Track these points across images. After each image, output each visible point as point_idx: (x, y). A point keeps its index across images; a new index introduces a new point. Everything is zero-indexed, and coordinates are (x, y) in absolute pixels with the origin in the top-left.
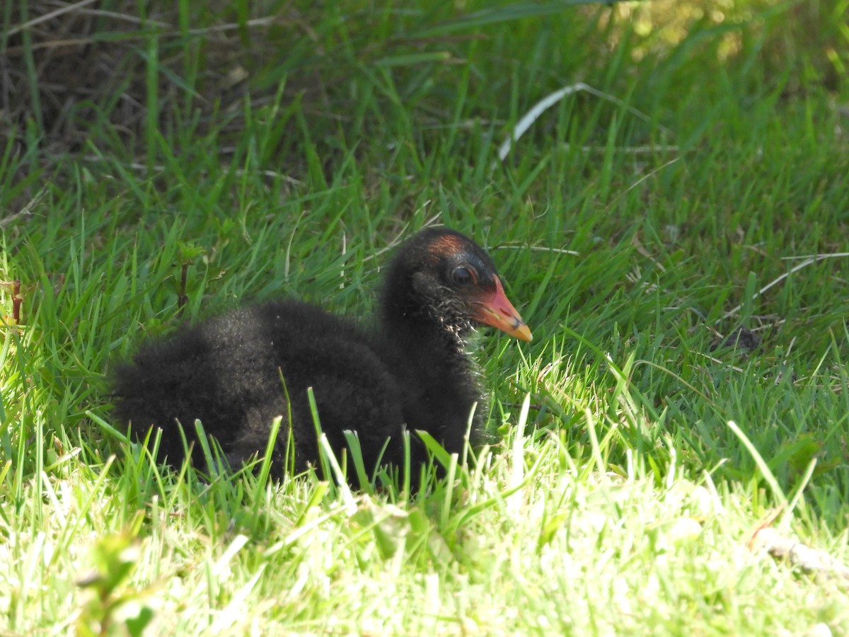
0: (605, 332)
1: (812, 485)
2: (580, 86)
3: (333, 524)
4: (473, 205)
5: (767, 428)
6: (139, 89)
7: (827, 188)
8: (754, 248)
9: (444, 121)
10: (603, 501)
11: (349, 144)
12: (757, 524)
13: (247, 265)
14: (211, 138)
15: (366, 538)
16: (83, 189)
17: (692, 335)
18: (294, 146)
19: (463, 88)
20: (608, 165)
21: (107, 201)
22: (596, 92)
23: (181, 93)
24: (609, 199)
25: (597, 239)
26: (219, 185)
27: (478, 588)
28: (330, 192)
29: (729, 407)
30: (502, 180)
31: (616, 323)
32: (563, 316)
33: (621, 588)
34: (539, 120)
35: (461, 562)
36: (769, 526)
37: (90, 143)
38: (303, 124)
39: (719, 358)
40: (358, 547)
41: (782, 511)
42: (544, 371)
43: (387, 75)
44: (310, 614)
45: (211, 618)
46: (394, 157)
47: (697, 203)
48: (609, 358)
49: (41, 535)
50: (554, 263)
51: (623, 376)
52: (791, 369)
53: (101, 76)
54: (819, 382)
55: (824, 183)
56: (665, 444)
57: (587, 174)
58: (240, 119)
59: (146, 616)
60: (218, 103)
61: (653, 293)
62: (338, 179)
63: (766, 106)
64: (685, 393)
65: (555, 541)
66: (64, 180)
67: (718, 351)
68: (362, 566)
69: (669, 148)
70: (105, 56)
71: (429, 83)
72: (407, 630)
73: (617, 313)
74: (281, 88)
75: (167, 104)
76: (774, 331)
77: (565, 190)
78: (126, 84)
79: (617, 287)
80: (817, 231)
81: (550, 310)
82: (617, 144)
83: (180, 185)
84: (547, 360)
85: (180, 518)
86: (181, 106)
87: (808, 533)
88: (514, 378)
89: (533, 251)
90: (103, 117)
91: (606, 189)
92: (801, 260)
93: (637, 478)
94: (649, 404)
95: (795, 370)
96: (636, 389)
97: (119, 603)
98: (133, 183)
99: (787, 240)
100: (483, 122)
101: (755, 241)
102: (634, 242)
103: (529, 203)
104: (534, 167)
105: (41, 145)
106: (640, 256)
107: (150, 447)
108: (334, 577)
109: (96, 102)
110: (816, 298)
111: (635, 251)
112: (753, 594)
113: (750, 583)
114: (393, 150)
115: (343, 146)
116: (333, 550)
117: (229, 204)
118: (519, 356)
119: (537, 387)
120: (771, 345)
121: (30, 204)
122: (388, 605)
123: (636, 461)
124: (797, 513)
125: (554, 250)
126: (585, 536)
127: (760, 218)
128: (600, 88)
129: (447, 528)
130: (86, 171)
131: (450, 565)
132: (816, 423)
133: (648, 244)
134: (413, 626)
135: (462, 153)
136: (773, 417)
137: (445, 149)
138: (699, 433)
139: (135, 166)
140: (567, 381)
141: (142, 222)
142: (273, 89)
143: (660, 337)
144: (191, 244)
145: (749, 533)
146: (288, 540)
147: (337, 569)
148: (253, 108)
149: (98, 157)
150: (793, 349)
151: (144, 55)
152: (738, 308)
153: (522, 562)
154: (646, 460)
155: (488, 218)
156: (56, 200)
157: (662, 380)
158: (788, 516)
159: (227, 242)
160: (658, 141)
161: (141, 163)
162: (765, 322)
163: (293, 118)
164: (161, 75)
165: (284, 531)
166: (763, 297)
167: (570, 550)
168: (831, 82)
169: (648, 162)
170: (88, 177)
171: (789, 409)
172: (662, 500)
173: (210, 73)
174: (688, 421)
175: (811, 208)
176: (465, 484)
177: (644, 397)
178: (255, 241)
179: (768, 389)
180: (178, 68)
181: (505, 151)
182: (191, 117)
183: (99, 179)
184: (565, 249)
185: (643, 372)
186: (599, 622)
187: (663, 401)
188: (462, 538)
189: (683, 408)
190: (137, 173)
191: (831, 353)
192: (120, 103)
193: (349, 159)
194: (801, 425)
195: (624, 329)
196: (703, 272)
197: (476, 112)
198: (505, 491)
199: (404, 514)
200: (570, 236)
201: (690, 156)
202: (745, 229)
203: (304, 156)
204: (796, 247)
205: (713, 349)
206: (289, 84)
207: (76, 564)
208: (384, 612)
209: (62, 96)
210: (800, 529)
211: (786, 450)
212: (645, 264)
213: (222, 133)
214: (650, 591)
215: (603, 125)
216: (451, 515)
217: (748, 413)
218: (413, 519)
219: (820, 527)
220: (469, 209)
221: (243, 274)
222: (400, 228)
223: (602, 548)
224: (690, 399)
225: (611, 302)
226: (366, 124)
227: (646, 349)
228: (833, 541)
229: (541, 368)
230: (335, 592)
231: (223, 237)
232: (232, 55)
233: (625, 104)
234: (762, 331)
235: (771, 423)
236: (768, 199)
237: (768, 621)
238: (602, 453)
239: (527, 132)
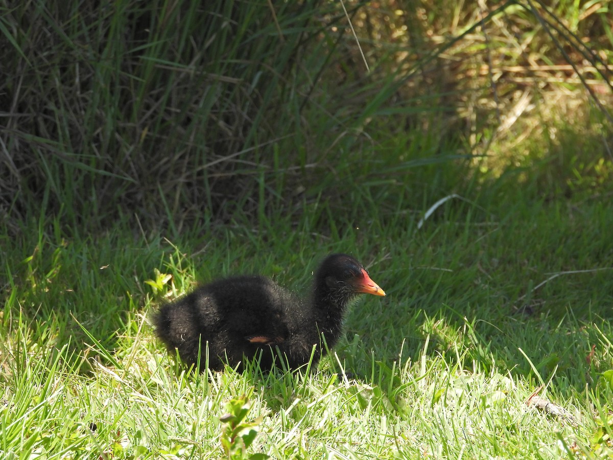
0: (464, 306)
1: (556, 376)
2: (454, 196)
3: (339, 393)
4: (405, 249)
5: (536, 351)
6: (256, 195)
7: (565, 242)
8: (532, 269)
9: (393, 211)
10: (461, 383)
11: (350, 220)
12: (531, 394)
13: (303, 275)
14: (288, 217)
15: (354, 399)
16: (229, 240)
17: (503, 308)
18: (326, 221)
19: (401, 196)
20: (467, 231)
21: (240, 246)
22: (462, 198)
23: (275, 197)
24: (467, 246)
25: (461, 265)
26: (291, 239)
27: (405, 422)
28: (340, 243)
29: (520, 341)
30: (419, 237)
31: (469, 303)
32: (445, 299)
33: (469, 424)
34: (436, 211)
35: (397, 410)
36: (536, 395)
37: (233, 220)
38: (329, 212)
39: (516, 318)
40: (350, 403)
41: (543, 388)
42: (436, 324)
43: (368, 190)
44: (328, 434)
45: (283, 434)
46: (370, 227)
47: (507, 248)
48: (466, 319)
49: (207, 397)
50: (441, 275)
51: (471, 326)
52: (548, 324)
53: (239, 190)
54: (560, 330)
55: (564, 240)
56: (490, 357)
57: (457, 235)
58: (301, 210)
59: (253, 434)
60: (291, 202)
61: (486, 289)
62: (344, 237)
63: (538, 205)
64: (500, 334)
65: (440, 402)
66: (221, 236)
67: (515, 315)
68: (352, 412)
69: (495, 224)
70: (241, 180)
71: (386, 194)
72: (373, 441)
73: (470, 298)
74: (320, 196)
75: (268, 203)
76: (541, 306)
77: (447, 242)
78: (250, 193)
79: (470, 286)
80: (561, 261)
81: (440, 296)
82: (471, 221)
83: (274, 239)
84: (437, 319)
85: (270, 390)
86: (275, 203)
87: (554, 398)
88: (423, 327)
89: (432, 270)
90: (240, 207)
91: (465, 242)
92: (553, 275)
93: (477, 373)
94: (483, 339)
95: (550, 324)
96: (477, 333)
97: (241, 428)
98: (252, 238)
99: (547, 266)
100: (411, 211)
101: (533, 266)
102: (478, 266)
103: (430, 248)
104: (433, 232)
105: (211, 220)
106: (481, 272)
107: (257, 358)
108: (339, 417)
109: (237, 201)
110: (560, 291)
111: (478, 271)
112: (529, 426)
113: (528, 421)
114: (369, 224)
115: (347, 222)
116: (338, 405)
117: (295, 248)
118: (425, 317)
119: (433, 332)
120: (539, 313)
121: (205, 247)
122: (364, 431)
123: (477, 365)
124: (549, 389)
125: (442, 269)
126: (453, 399)
127: (535, 256)
128: (464, 196)
129: (391, 395)
130: (231, 233)
131: (392, 412)
132: (558, 348)
133: (484, 266)
134: (375, 440)
135: (401, 225)
136: (539, 345)
137: (393, 223)
138: (505, 352)
139: (254, 231)
140: (446, 329)
141: (256, 256)
142: (316, 196)
143: (489, 309)
144: (277, 266)
145: (527, 398)
146: (320, 400)
147: (341, 413)
148: (307, 204)
149: (237, 226)
150: (549, 315)
151: (258, 180)
152: (525, 296)
153: (425, 411)
154: (481, 365)
155: (412, 255)
156: (218, 245)
157: (489, 329)
158: (545, 391)
159: (294, 265)
160: (490, 220)
161: (256, 229)
162: (536, 302)
163: (325, 209)
164: (266, 189)
165: (317, 396)
166: (536, 291)
167: (446, 405)
168: (568, 194)
169: (485, 229)
170: (232, 235)
171: (547, 342)
172: (488, 383)
173: (288, 188)
174: (501, 347)
175: (558, 251)
176: (399, 375)
177: (481, 336)
178: (307, 265)
179: (537, 333)
180: (274, 186)
181: (420, 224)
182: (279, 208)
183: (236, 235)
184: (447, 268)
185: (481, 325)
186: (459, 438)
187: (490, 338)
188: (398, 399)
189: (499, 341)
190: (255, 234)
191: (566, 317)
192: (247, 202)
193: (350, 227)
194: (552, 349)
195: (473, 305)
196: (509, 280)
197: (408, 207)
198: (417, 378)
199: (371, 388)
200: (449, 263)
201: (504, 227)
202: (528, 260)
203: (330, 226)
204: (551, 268)
205: (513, 314)
206: (323, 193)
207: (223, 411)
208: (362, 433)
209: (221, 199)
210: (550, 397)
211: (544, 361)
212: (482, 276)
213: (293, 216)
214: (483, 424)
215: (465, 213)
216: (393, 389)
217: (527, 343)
218: (375, 391)
219: (560, 396)
220: (403, 250)
221: (301, 279)
222: (373, 259)
223: (461, 405)
224: (502, 337)
225: (467, 293)
226: (358, 212)
227: (483, 314)
228: (566, 402)
229: (435, 323)
230: (340, 424)
231: (292, 263)
232: (298, 181)
233: (474, 204)
234: (535, 307)
235: (538, 348)
236: (539, 247)
237: (536, 438)
238: (461, 363)
239: (430, 217)
